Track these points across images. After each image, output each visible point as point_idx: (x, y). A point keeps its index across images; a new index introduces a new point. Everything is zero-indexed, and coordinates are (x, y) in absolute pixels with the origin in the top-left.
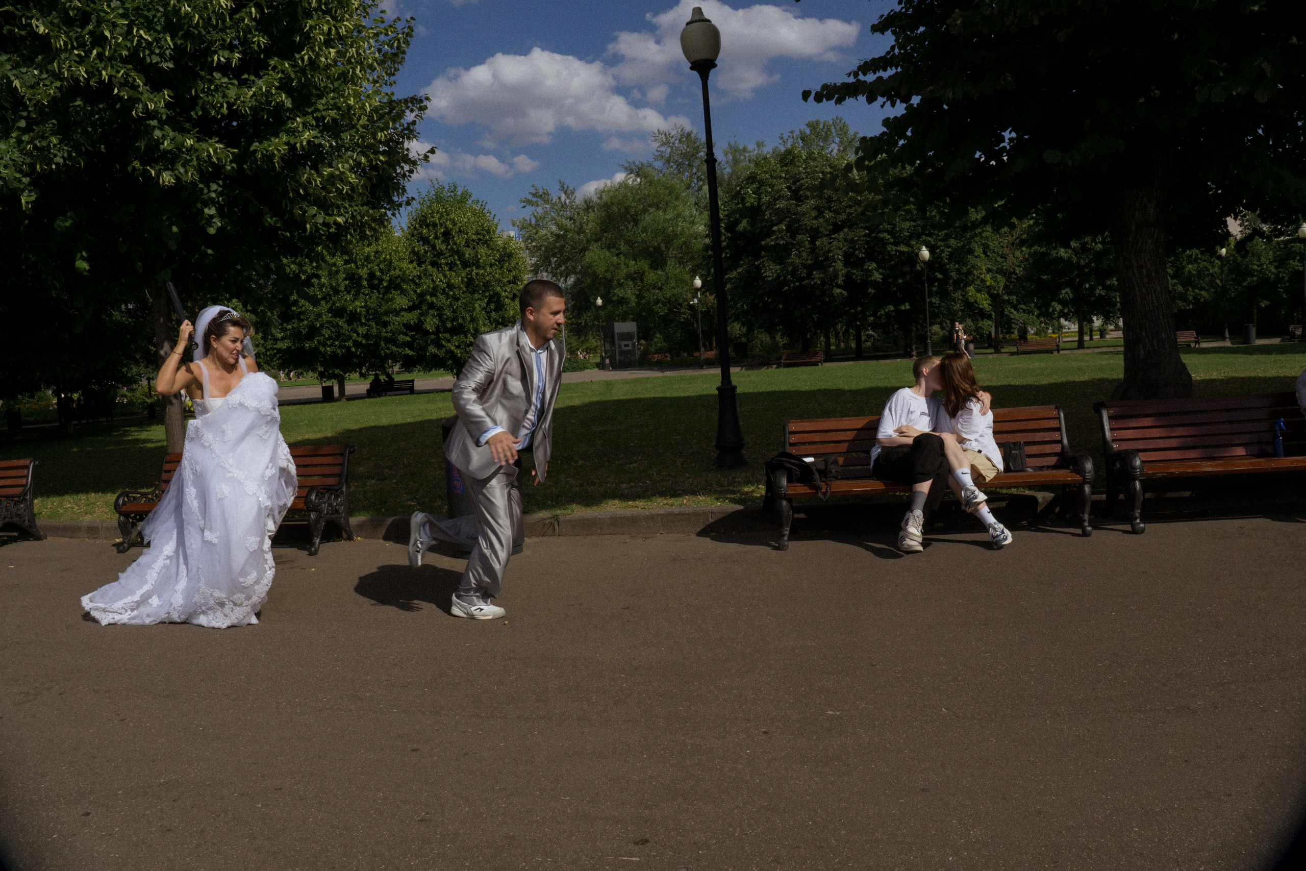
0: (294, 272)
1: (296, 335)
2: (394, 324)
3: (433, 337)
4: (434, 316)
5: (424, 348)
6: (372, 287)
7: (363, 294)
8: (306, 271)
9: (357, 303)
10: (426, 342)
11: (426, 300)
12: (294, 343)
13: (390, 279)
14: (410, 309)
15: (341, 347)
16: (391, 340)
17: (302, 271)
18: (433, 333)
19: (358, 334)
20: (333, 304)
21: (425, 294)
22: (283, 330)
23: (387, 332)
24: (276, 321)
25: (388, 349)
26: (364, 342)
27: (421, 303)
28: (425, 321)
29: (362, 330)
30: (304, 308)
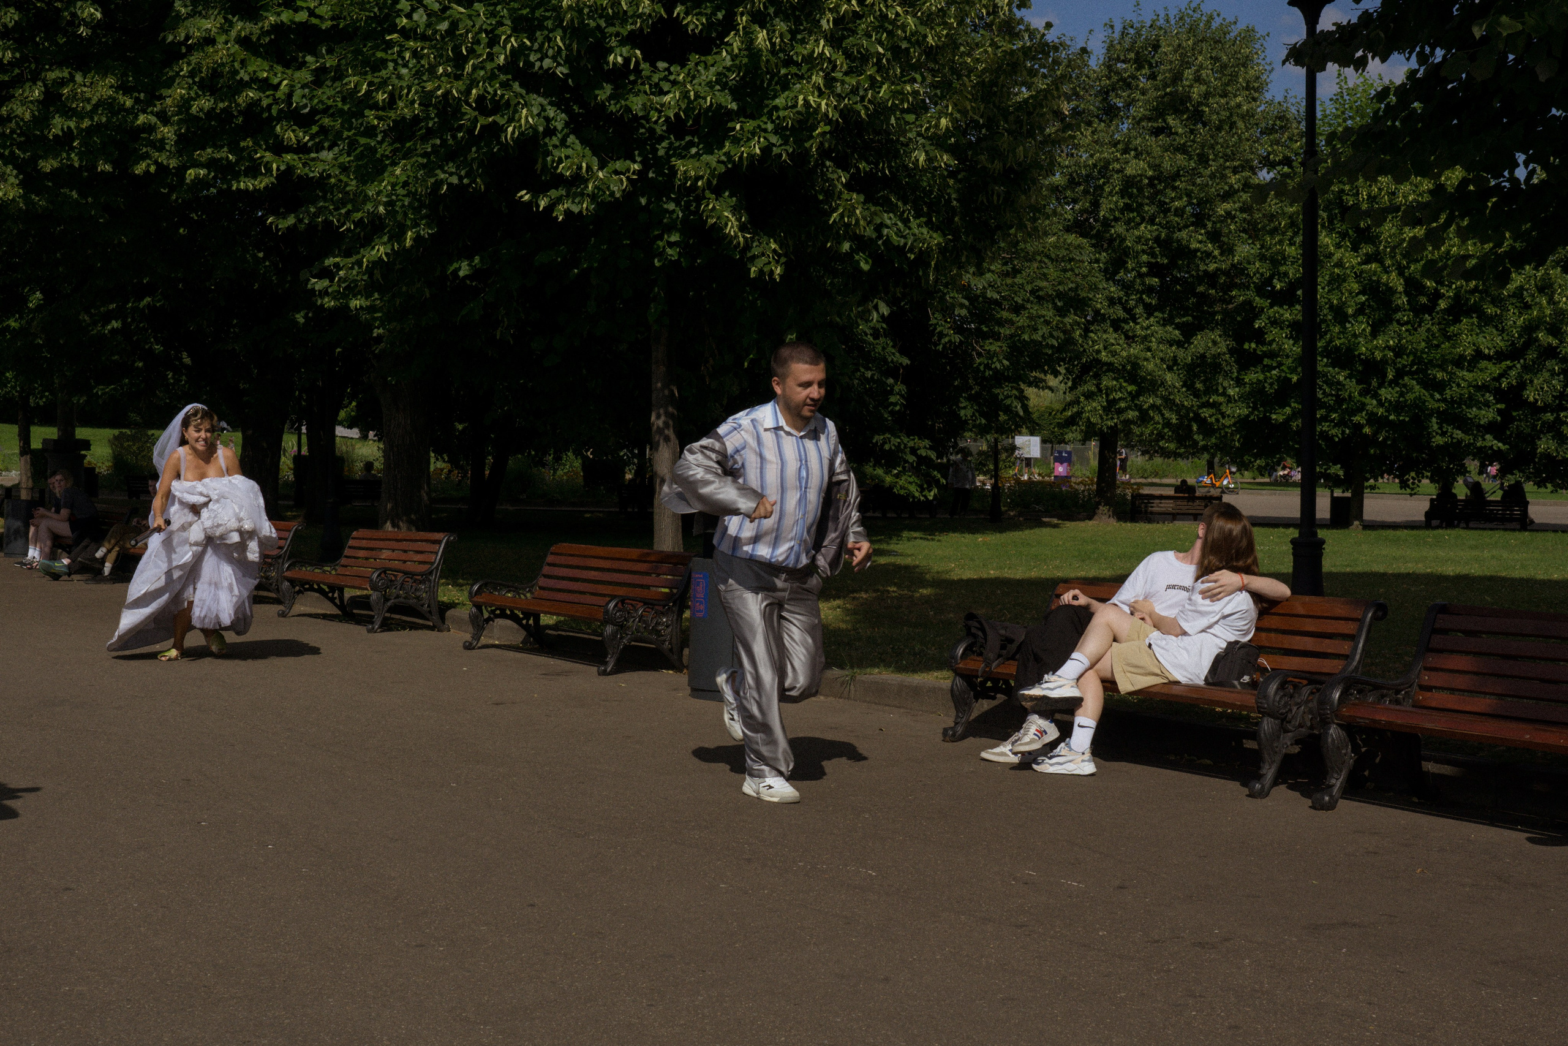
0: (1262, 275)
1: (1257, 396)
2: (1458, 385)
3: (1549, 417)
4: (1553, 374)
5: (1532, 439)
6: (1419, 310)
7: (1398, 322)
8: (1286, 274)
9: (1380, 341)
10: (1534, 426)
11: (1537, 340)
12: (1255, 408)
13: (1457, 296)
14: (1499, 356)
15: (1341, 423)
16: (1453, 417)
17: (1279, 274)
18: (1546, 408)
19: (1381, 404)
20: (1331, 341)
21: (1537, 328)
22: (1239, 382)
23: (1444, 400)
24: (1228, 363)
25: (1443, 434)
26: (1392, 417)
27: (1527, 345)
28: (1532, 382)
29: (1385, 393)
30: (1274, 346)
